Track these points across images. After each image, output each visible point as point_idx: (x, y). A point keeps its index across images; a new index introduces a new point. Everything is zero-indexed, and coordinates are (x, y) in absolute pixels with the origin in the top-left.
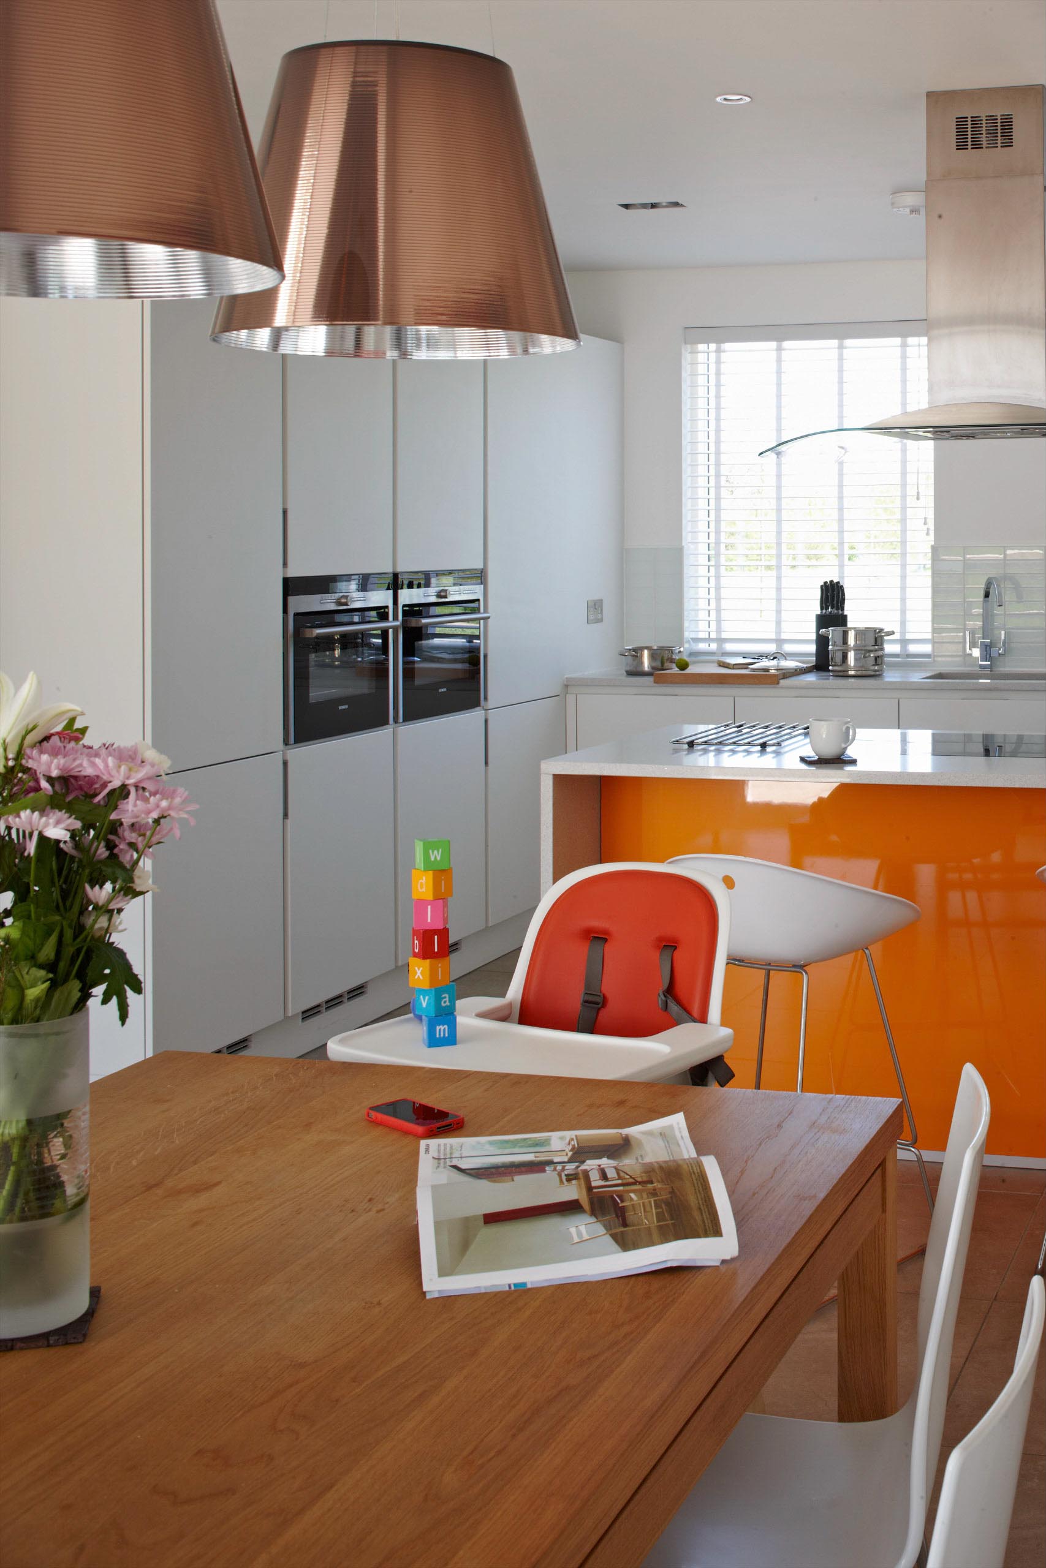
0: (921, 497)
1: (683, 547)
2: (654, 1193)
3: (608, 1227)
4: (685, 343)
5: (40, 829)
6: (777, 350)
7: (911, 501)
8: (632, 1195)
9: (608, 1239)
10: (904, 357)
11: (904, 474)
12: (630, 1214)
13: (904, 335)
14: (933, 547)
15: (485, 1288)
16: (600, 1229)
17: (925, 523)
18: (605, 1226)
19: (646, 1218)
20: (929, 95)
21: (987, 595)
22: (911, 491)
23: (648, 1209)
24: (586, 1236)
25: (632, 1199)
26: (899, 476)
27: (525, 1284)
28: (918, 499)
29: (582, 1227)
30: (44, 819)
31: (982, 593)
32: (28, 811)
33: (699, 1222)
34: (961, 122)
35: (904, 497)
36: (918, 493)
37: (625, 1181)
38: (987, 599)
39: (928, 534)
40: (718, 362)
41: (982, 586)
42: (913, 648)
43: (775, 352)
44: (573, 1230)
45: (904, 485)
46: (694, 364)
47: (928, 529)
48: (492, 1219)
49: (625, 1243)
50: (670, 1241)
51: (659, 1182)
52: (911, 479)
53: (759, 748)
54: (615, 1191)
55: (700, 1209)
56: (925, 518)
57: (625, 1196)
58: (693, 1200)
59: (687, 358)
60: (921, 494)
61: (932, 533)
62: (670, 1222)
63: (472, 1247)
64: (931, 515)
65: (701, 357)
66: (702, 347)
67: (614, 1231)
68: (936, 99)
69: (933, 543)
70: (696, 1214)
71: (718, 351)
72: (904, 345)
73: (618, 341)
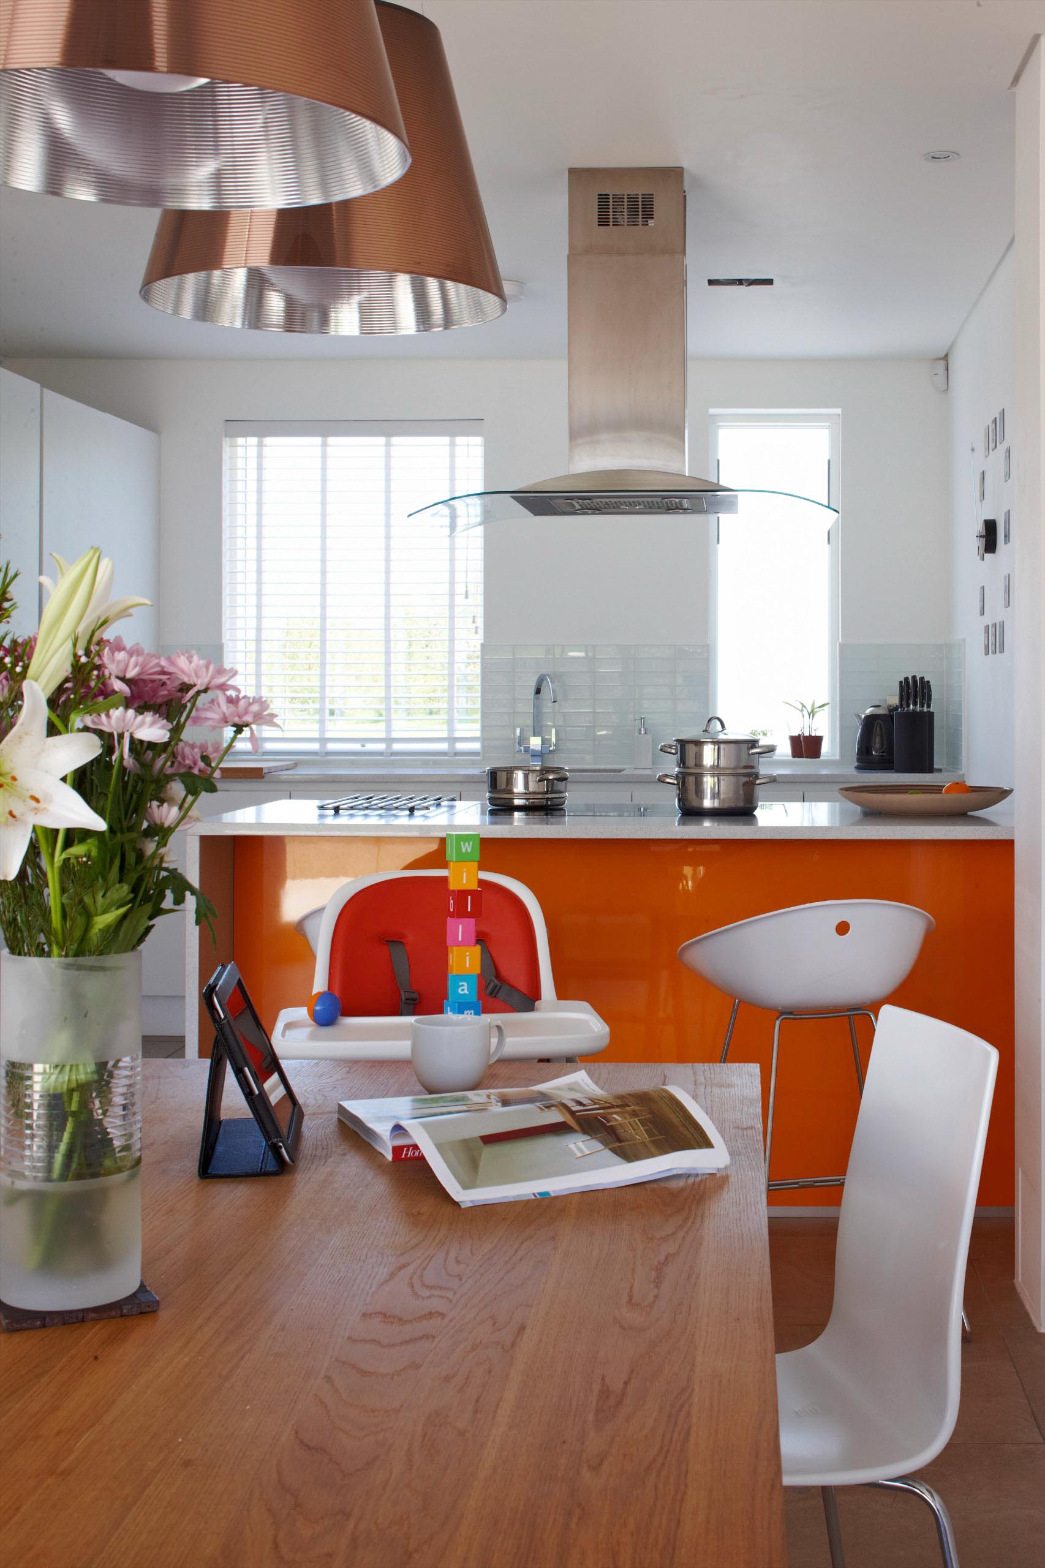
0: (469, 596)
1: (223, 644)
2: (634, 1114)
3: (605, 1143)
4: (226, 436)
5: (131, 731)
6: (322, 446)
7: (459, 599)
8: (615, 1116)
9: (608, 1153)
10: (452, 456)
11: (452, 572)
12: (620, 1131)
13: (452, 434)
14: (482, 645)
15: (513, 1197)
16: (596, 1145)
17: (474, 622)
18: (601, 1142)
19: (637, 1134)
20: (572, 171)
21: (538, 691)
22: (460, 589)
23: (636, 1127)
24: (587, 1152)
25: (616, 1120)
26: (447, 574)
27: (547, 1193)
28: (467, 597)
29: (579, 1144)
30: (140, 717)
31: (533, 691)
32: (121, 709)
33: (689, 1136)
34: (603, 199)
35: (452, 595)
36: (467, 592)
37: (602, 1106)
38: (538, 695)
39: (476, 632)
40: (260, 456)
41: (533, 684)
42: (460, 746)
43: (320, 448)
44: (572, 1146)
45: (452, 583)
46: (234, 457)
47: (477, 628)
48: (489, 1140)
49: (628, 1154)
50: (669, 1153)
51: (635, 1105)
52: (459, 577)
53: (408, 812)
54: (599, 1114)
55: (684, 1125)
56: (474, 617)
57: (609, 1117)
58: (674, 1119)
59: (227, 451)
60: (469, 593)
61: (481, 632)
62: (661, 1137)
63: (482, 1164)
64: (480, 612)
65: (240, 451)
66: (240, 441)
67: (611, 1146)
68: (579, 176)
69: (482, 641)
70: (682, 1129)
71: (260, 445)
72: (453, 445)
73: (156, 433)
